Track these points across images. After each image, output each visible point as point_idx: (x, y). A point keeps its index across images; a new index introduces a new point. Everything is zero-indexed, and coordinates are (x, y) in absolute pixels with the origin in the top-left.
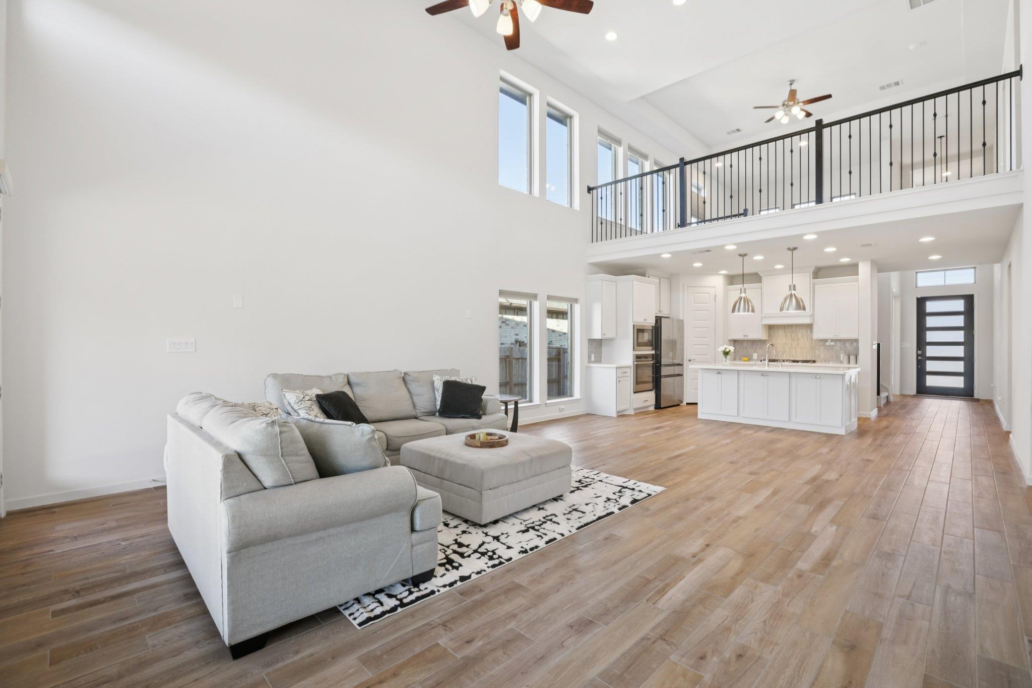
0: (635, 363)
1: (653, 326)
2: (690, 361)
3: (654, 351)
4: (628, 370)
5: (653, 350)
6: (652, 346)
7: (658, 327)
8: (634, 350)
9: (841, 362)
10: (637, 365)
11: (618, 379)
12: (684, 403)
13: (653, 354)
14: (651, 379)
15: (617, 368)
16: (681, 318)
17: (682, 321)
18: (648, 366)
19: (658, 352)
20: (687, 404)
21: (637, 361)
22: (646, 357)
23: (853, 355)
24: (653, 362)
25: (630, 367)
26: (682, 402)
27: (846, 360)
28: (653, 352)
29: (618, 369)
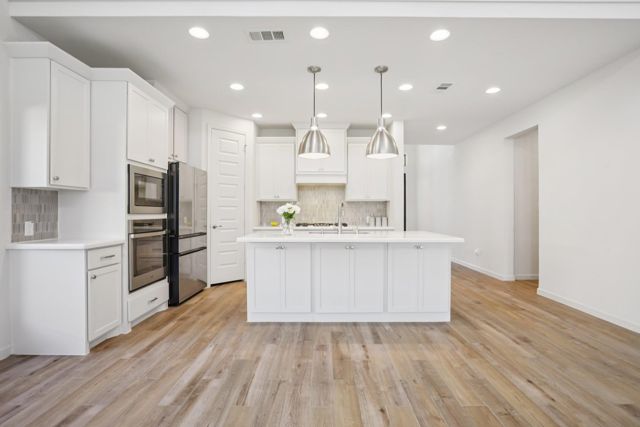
0: (132, 236)
1: (164, 174)
2: (214, 227)
3: (166, 214)
4: (116, 251)
5: (164, 212)
6: (163, 205)
7: (172, 177)
8: (129, 212)
9: (368, 225)
10: (135, 240)
11: (89, 272)
12: (209, 286)
13: (164, 220)
14: (161, 262)
15: (87, 250)
16: (203, 168)
17: (205, 174)
18: (154, 239)
19: (173, 216)
20: (212, 285)
21: (135, 232)
22: (151, 223)
23: (379, 217)
24: (164, 232)
25: (122, 245)
26: (206, 284)
27: (372, 223)
28: (165, 216)
29: (89, 252)
